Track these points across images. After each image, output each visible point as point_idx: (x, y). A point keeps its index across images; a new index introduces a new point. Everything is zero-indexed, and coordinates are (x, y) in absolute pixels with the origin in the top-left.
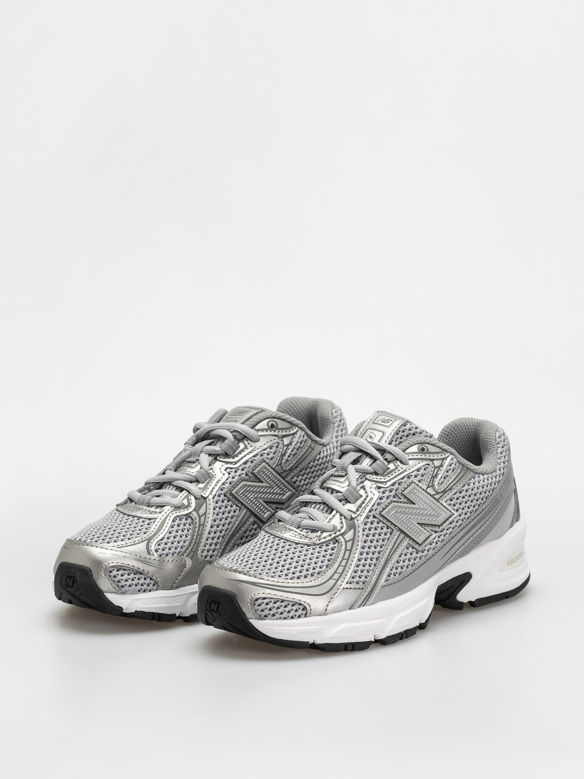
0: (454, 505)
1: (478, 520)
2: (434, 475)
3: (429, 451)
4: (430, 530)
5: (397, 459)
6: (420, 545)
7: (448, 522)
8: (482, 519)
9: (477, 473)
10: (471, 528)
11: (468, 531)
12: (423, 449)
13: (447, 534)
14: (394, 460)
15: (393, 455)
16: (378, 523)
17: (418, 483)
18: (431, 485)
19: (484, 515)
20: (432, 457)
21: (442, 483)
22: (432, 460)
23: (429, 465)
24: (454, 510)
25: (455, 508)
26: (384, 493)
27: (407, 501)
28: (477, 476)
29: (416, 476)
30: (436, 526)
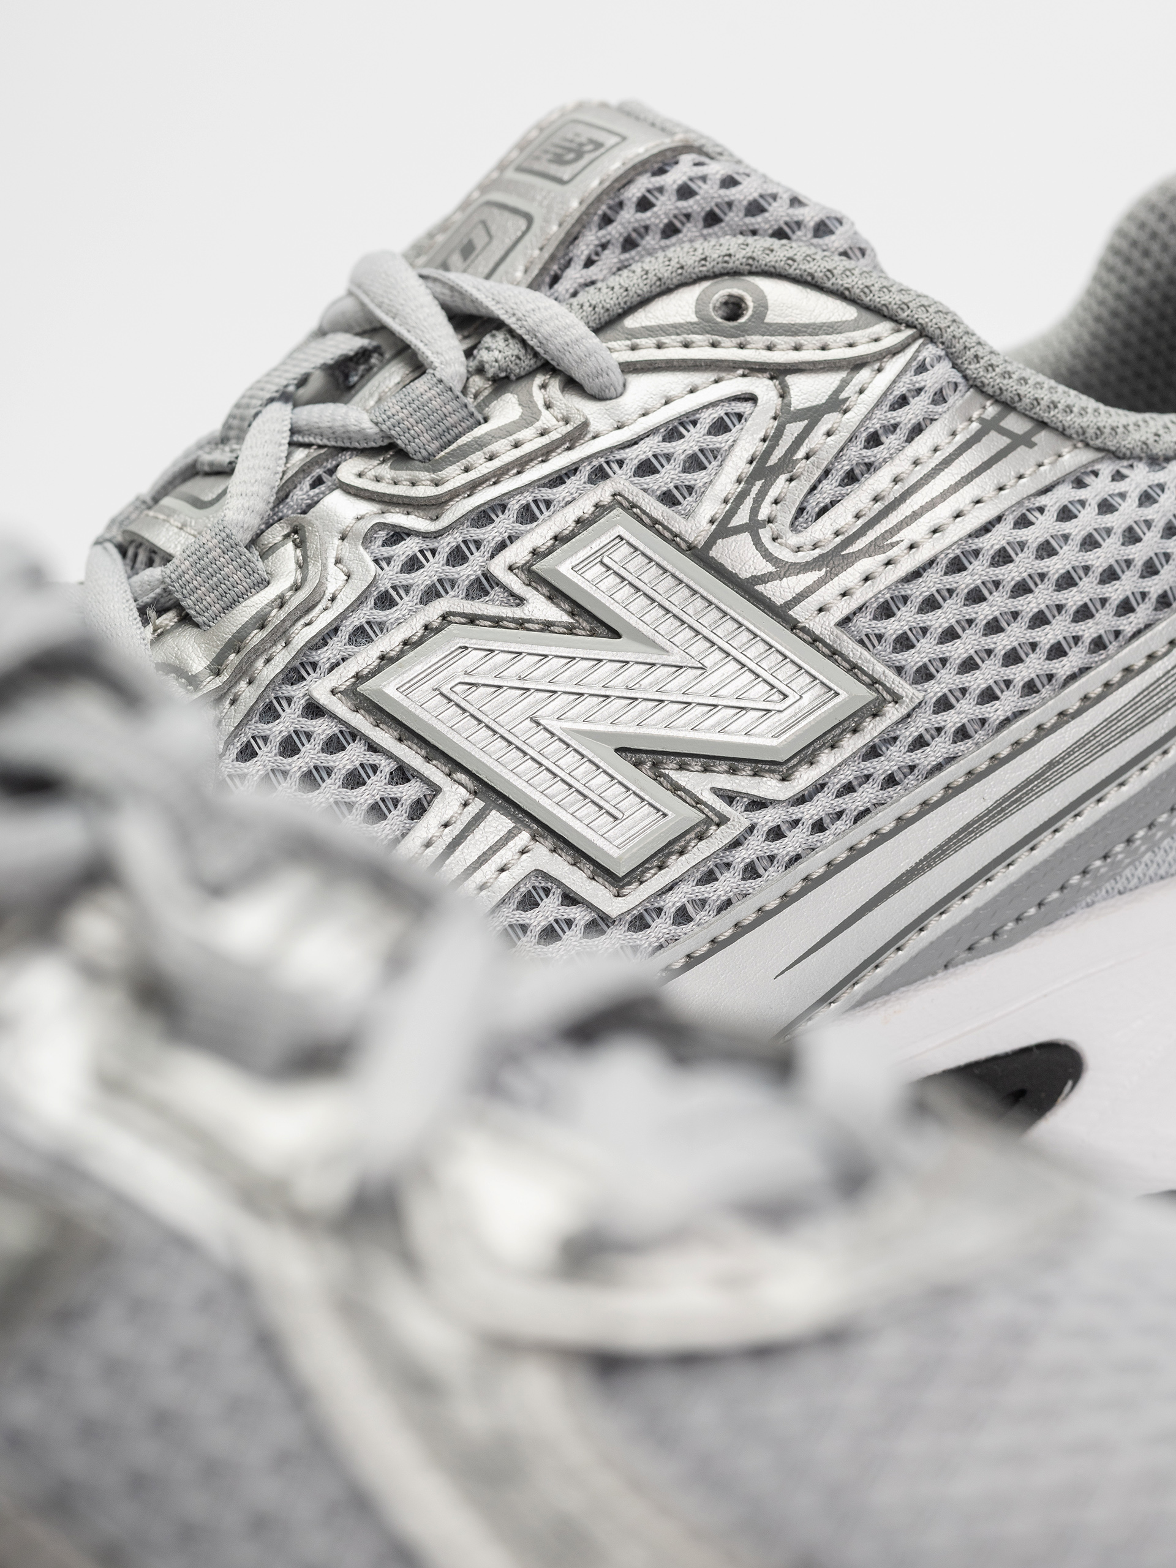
0: (904, 643)
1: (1092, 734)
2: (773, 460)
3: (767, 320)
4: (716, 791)
5: (547, 367)
6: (618, 882)
7: (852, 744)
8: (1124, 731)
9: (1115, 455)
10: (1028, 782)
11: (1005, 798)
12: (734, 309)
13: (839, 815)
14: (531, 374)
15: (523, 342)
16: (333, 745)
17: (658, 510)
18: (746, 520)
19: (1133, 704)
20: (782, 356)
21: (824, 510)
22: (778, 372)
23: (752, 398)
24: (899, 670)
25: (912, 659)
26: (413, 564)
27: (566, 618)
28: (1106, 469)
29: (646, 468)
30: (760, 766)
